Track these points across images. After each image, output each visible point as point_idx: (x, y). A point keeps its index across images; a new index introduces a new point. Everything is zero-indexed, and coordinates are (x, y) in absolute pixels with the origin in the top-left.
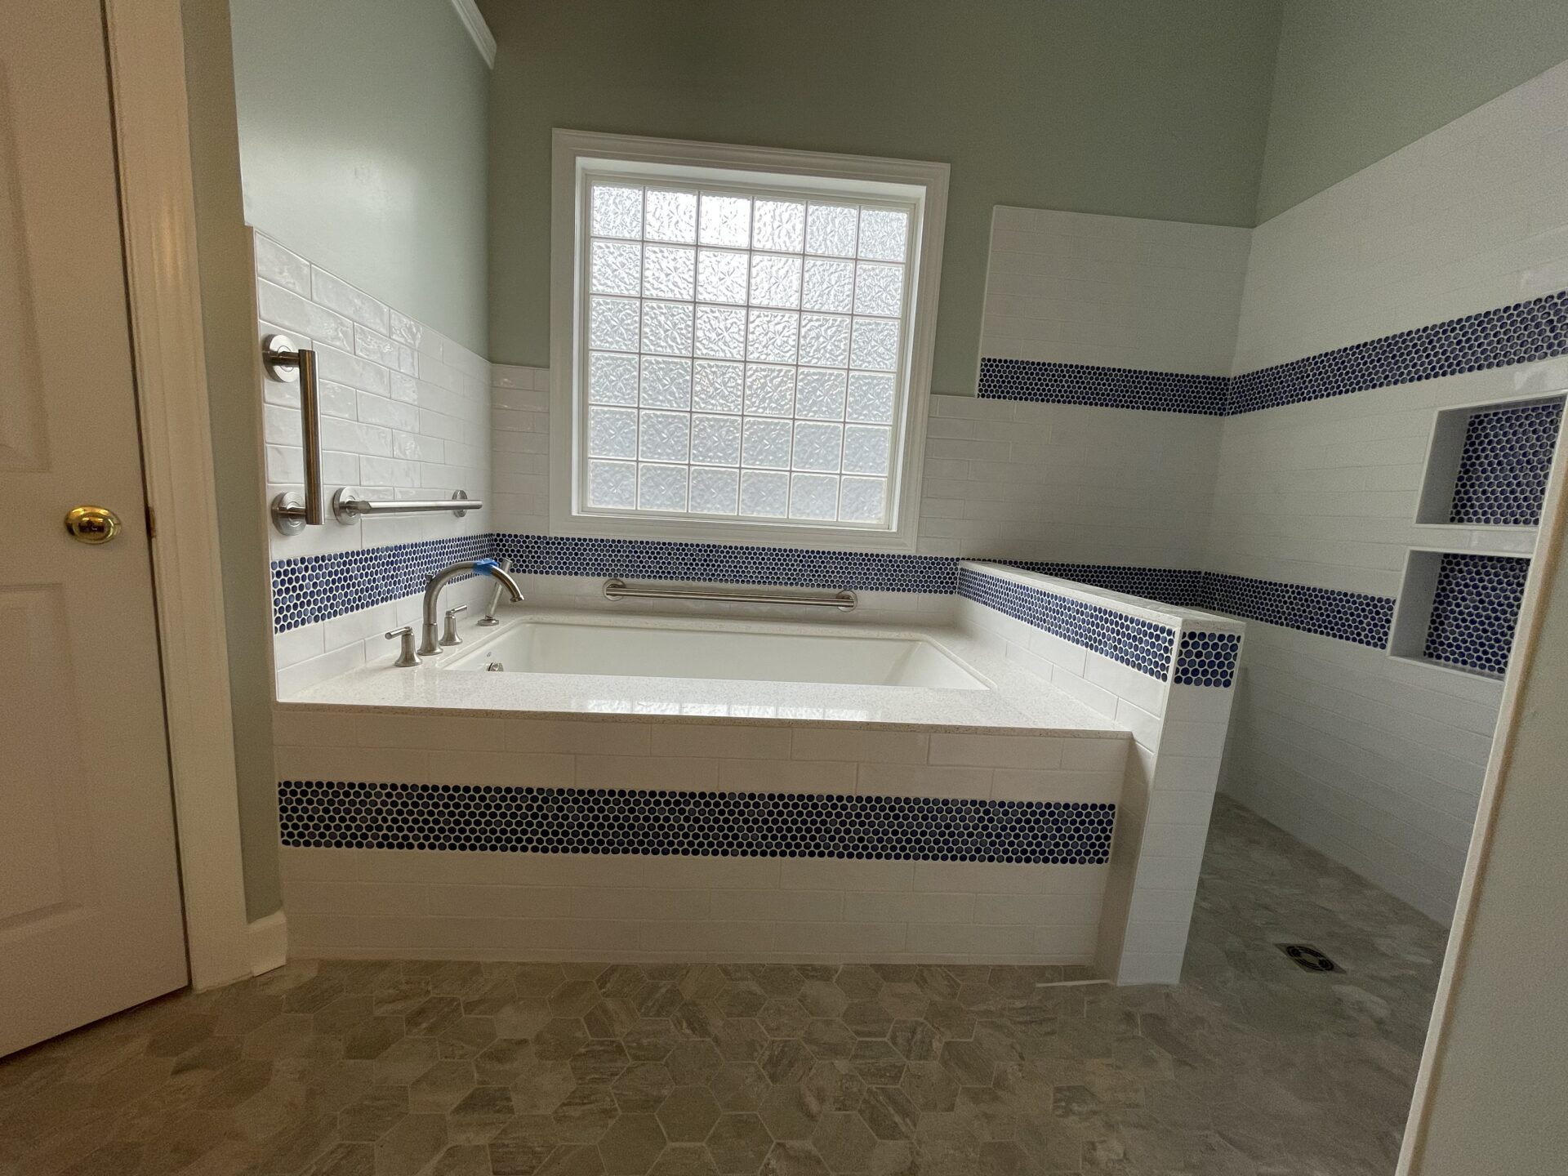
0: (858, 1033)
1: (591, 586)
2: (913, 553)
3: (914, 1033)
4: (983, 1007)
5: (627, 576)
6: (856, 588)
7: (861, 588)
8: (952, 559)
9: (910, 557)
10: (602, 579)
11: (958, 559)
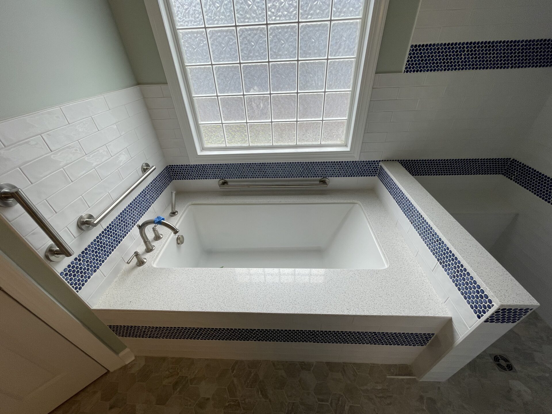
0: (319, 400)
1: (213, 183)
2: (357, 159)
3: (339, 400)
4: (365, 387)
5: (227, 178)
6: (329, 177)
7: (331, 177)
8: (377, 161)
9: (356, 162)
10: (217, 180)
11: (380, 161)
